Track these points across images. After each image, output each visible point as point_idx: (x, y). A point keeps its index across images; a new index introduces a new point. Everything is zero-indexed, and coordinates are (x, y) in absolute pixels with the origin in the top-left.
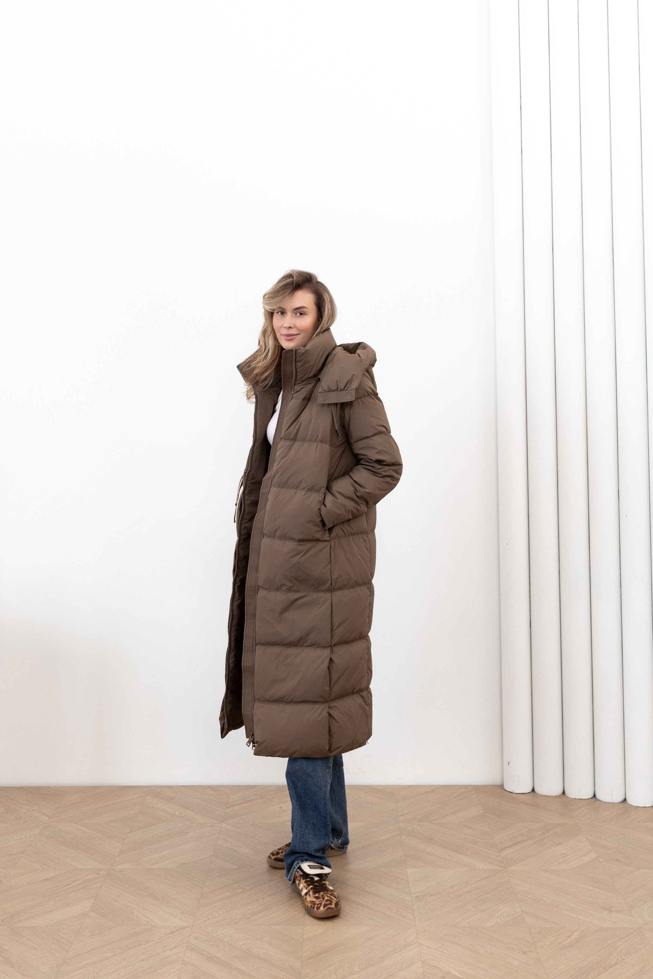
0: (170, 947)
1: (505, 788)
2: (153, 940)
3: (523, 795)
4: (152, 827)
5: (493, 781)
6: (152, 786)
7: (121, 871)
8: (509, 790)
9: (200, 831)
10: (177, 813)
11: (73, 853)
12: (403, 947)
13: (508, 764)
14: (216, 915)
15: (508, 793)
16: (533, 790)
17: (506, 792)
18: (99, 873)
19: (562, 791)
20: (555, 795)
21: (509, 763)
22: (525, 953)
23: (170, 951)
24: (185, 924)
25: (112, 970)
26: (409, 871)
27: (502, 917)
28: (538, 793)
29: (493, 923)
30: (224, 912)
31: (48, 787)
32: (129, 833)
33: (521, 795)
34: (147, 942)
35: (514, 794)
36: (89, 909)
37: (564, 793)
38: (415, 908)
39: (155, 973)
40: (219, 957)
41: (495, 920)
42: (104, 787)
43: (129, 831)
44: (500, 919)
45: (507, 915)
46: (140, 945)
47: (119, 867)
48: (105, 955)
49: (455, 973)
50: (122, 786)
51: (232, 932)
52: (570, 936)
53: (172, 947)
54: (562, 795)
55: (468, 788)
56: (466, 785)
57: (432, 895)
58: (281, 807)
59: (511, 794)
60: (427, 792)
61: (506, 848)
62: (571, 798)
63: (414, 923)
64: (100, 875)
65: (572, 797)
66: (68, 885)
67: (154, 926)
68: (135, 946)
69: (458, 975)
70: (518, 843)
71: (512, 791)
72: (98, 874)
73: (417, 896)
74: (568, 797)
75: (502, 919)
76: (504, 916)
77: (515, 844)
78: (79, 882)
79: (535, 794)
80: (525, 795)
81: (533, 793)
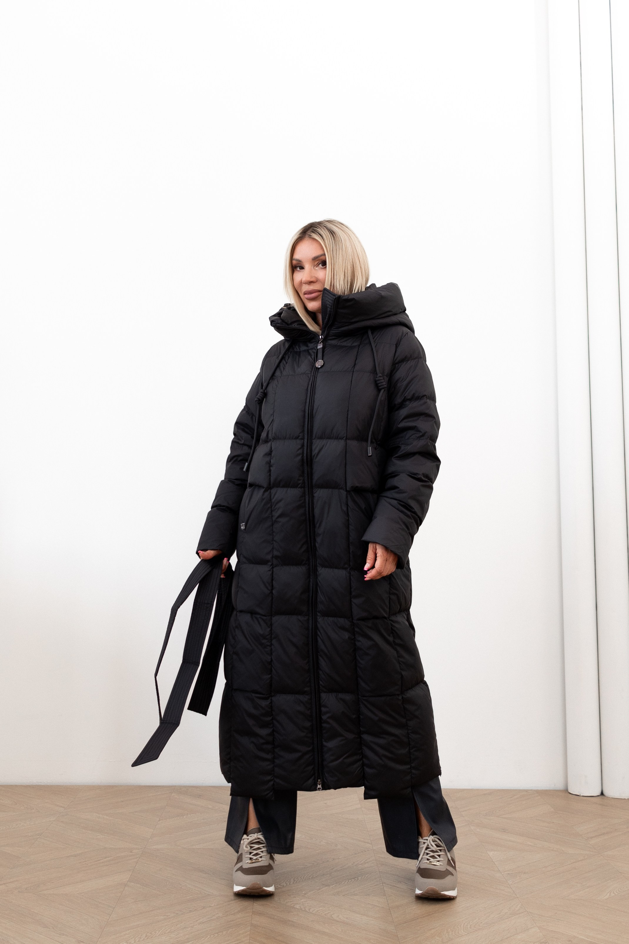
1: (570, 792)
3: (591, 798)
4: (185, 817)
6: (175, 786)
7: (158, 850)
8: (575, 794)
10: (210, 807)
11: (99, 835)
12: (510, 914)
14: (279, 886)
15: (575, 796)
16: (602, 794)
17: (572, 795)
18: (133, 851)
20: (627, 798)
23: (233, 915)
25: (168, 931)
26: (491, 854)
27: (615, 891)
28: (609, 797)
29: (607, 897)
30: (288, 884)
31: (58, 786)
32: (159, 820)
33: (589, 797)
36: (127, 880)
38: (510, 883)
39: (221, 934)
40: (295, 921)
41: (608, 894)
42: (121, 786)
43: (158, 819)
44: (614, 893)
45: (619, 889)
48: (156, 918)
50: (142, 786)
51: (302, 901)
57: (525, 873)
58: (326, 803)
59: (578, 796)
61: (592, 838)
63: (515, 896)
64: (133, 853)
66: (100, 860)
67: (209, 895)
68: (190, 911)
69: (587, 939)
70: (604, 834)
71: (579, 794)
72: (131, 852)
73: (509, 874)
75: (616, 894)
76: (617, 891)
77: (602, 835)
78: (109, 858)
79: (604, 797)
80: (594, 797)
81: (602, 797)
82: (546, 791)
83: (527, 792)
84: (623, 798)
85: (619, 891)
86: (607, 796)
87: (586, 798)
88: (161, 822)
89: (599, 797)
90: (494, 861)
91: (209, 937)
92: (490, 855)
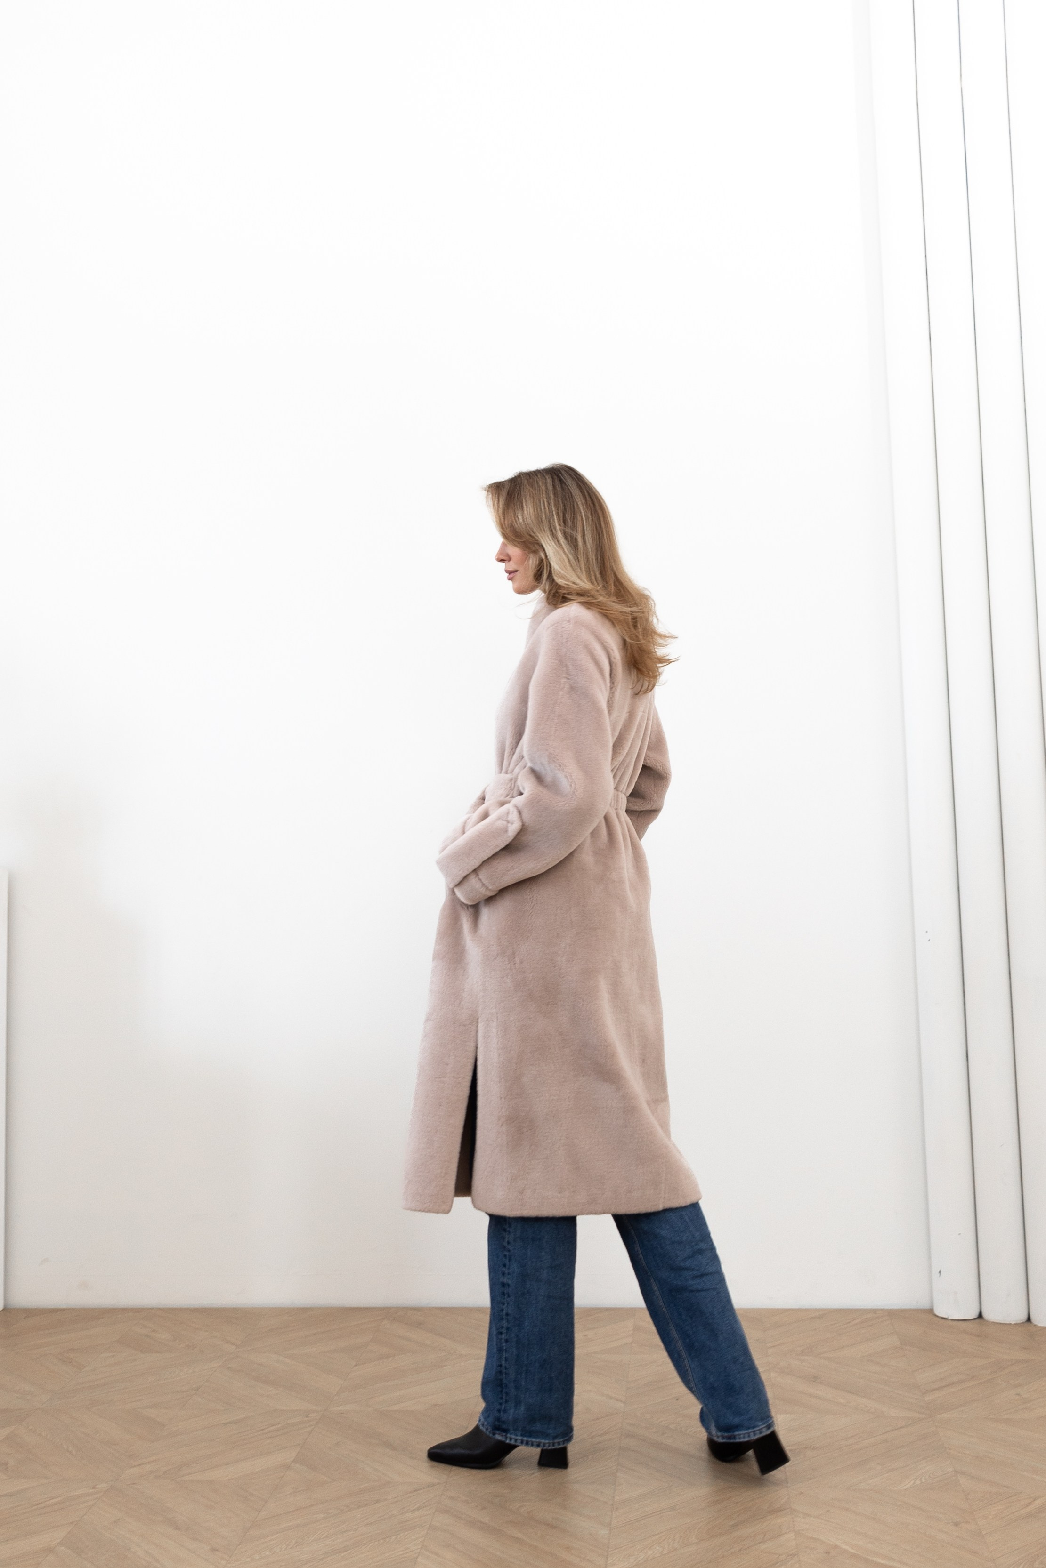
0: (412, 1509)
1: (935, 1313)
2: (386, 1500)
3: (963, 1322)
4: (390, 1359)
5: (917, 1302)
6: (391, 1308)
7: (342, 1413)
8: (941, 1316)
9: (462, 1364)
10: (428, 1342)
11: (271, 1390)
12: (767, 1513)
13: (939, 1275)
15: (940, 1319)
16: (980, 1316)
18: (310, 1415)
19: (1025, 1317)
20: (1015, 1323)
21: (940, 1272)
22: (956, 1524)
23: (411, 1513)
24: (436, 1481)
27: (923, 1478)
29: (908, 1486)
31: (236, 1308)
32: (356, 1365)
33: (961, 1322)
34: (378, 1501)
35: (951, 1323)
36: (292, 1459)
37: (1029, 1319)
39: (387, 1540)
41: (913, 1481)
42: (319, 1309)
43: (354, 1364)
44: (920, 1480)
45: (931, 1475)
46: (366, 1505)
47: (340, 1408)
48: (315, 1516)
49: (844, 1547)
50: (347, 1308)
52: (1029, 1504)
53: (414, 1508)
54: (1027, 1323)
55: (878, 1312)
56: (875, 1309)
58: (585, 1336)
59: (944, 1320)
60: (813, 1318)
61: (933, 1390)
62: (1040, 1326)
64: (309, 1419)
65: (1042, 1325)
66: (262, 1430)
68: (359, 1506)
69: (850, 1550)
70: (953, 1384)
71: (946, 1317)
72: (307, 1417)
74: (1035, 1325)
75: (923, 1480)
76: (927, 1477)
77: (948, 1385)
78: (277, 1426)
79: (982, 1321)
80: (968, 1322)
81: (979, 1321)
84: (1008, 1323)
85: (929, 1476)
86: (986, 1319)
87: (957, 1322)
88: (356, 1368)
89: (975, 1321)
91: (372, 1544)
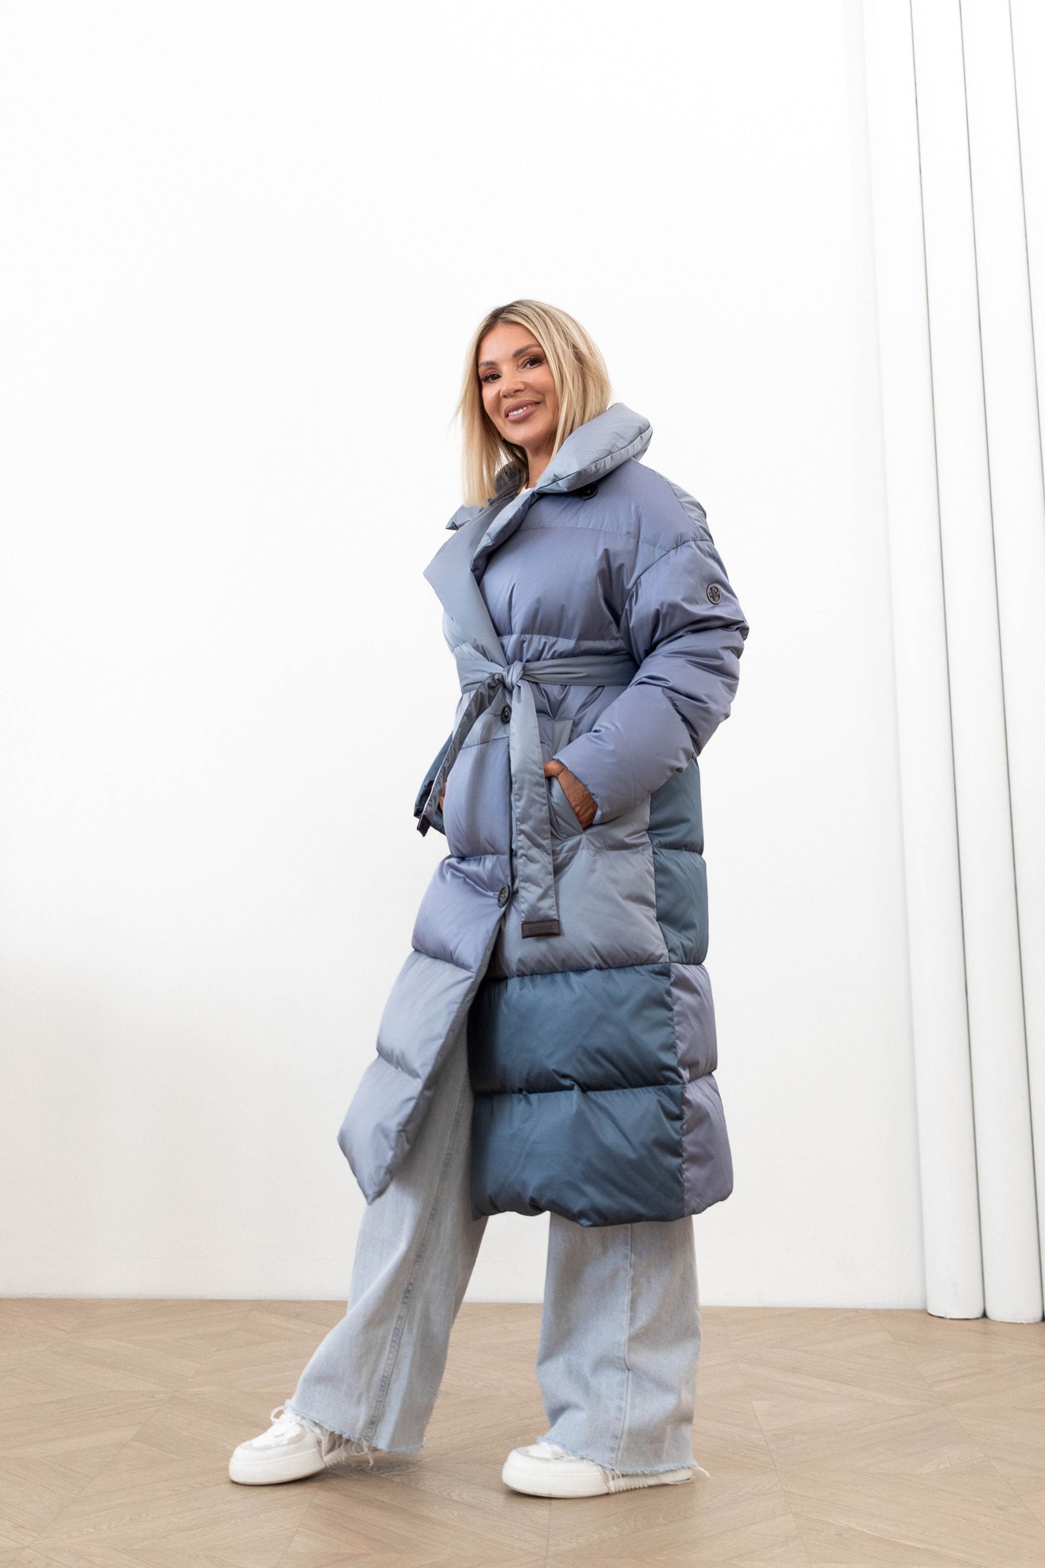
1: (930, 1312)
3: (963, 1321)
5: (906, 1302)
8: (938, 1315)
15: (937, 1318)
16: (985, 1315)
17: (933, 1318)
19: (1039, 1317)
26: (757, 1404)
28: (995, 1320)
33: (959, 1320)
35: (948, 1321)
37: (1043, 1318)
54: (1041, 1322)
55: (861, 1311)
56: (855, 1309)
71: (944, 1316)
73: (775, 1434)
79: (988, 1321)
80: (970, 1321)
81: (984, 1320)
82: (890, 1311)
83: (857, 1312)
84: (1019, 1322)
86: (992, 1319)
87: (956, 1321)
89: (978, 1320)
90: (757, 1415)
92: (754, 1407)
